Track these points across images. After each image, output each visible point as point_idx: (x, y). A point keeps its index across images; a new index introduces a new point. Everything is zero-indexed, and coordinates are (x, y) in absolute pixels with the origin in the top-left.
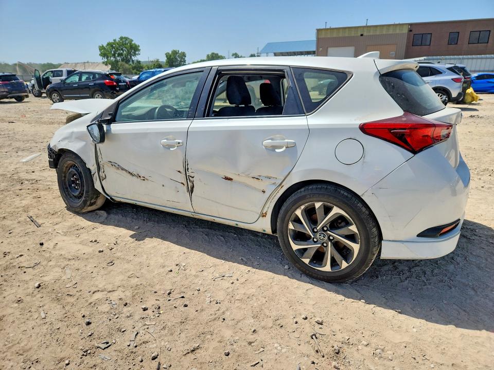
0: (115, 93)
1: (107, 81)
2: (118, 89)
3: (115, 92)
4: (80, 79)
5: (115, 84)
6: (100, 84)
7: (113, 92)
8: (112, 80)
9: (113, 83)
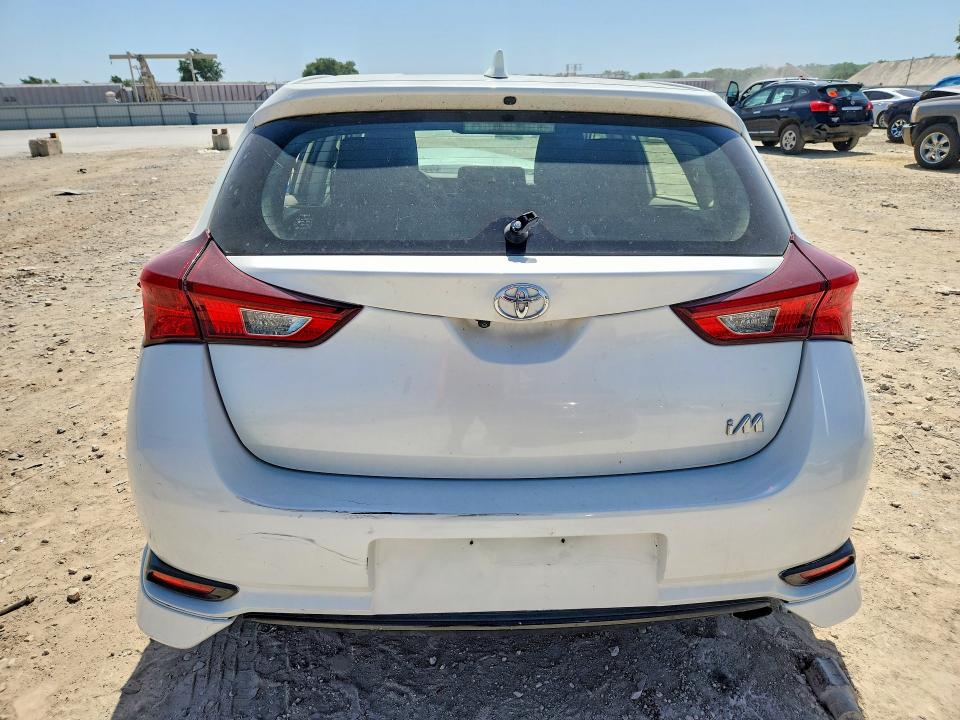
0: (825, 130)
1: (819, 102)
2: (835, 119)
3: (825, 126)
4: (770, 100)
5: (831, 108)
6: (800, 111)
7: (819, 128)
8: (828, 100)
9: (827, 107)
